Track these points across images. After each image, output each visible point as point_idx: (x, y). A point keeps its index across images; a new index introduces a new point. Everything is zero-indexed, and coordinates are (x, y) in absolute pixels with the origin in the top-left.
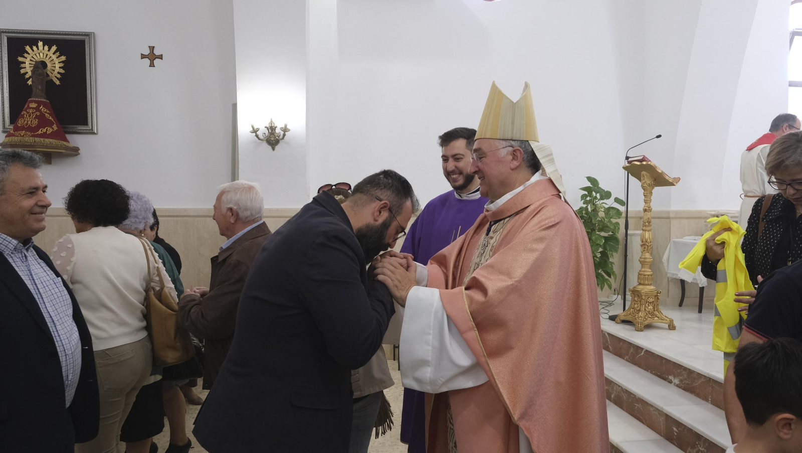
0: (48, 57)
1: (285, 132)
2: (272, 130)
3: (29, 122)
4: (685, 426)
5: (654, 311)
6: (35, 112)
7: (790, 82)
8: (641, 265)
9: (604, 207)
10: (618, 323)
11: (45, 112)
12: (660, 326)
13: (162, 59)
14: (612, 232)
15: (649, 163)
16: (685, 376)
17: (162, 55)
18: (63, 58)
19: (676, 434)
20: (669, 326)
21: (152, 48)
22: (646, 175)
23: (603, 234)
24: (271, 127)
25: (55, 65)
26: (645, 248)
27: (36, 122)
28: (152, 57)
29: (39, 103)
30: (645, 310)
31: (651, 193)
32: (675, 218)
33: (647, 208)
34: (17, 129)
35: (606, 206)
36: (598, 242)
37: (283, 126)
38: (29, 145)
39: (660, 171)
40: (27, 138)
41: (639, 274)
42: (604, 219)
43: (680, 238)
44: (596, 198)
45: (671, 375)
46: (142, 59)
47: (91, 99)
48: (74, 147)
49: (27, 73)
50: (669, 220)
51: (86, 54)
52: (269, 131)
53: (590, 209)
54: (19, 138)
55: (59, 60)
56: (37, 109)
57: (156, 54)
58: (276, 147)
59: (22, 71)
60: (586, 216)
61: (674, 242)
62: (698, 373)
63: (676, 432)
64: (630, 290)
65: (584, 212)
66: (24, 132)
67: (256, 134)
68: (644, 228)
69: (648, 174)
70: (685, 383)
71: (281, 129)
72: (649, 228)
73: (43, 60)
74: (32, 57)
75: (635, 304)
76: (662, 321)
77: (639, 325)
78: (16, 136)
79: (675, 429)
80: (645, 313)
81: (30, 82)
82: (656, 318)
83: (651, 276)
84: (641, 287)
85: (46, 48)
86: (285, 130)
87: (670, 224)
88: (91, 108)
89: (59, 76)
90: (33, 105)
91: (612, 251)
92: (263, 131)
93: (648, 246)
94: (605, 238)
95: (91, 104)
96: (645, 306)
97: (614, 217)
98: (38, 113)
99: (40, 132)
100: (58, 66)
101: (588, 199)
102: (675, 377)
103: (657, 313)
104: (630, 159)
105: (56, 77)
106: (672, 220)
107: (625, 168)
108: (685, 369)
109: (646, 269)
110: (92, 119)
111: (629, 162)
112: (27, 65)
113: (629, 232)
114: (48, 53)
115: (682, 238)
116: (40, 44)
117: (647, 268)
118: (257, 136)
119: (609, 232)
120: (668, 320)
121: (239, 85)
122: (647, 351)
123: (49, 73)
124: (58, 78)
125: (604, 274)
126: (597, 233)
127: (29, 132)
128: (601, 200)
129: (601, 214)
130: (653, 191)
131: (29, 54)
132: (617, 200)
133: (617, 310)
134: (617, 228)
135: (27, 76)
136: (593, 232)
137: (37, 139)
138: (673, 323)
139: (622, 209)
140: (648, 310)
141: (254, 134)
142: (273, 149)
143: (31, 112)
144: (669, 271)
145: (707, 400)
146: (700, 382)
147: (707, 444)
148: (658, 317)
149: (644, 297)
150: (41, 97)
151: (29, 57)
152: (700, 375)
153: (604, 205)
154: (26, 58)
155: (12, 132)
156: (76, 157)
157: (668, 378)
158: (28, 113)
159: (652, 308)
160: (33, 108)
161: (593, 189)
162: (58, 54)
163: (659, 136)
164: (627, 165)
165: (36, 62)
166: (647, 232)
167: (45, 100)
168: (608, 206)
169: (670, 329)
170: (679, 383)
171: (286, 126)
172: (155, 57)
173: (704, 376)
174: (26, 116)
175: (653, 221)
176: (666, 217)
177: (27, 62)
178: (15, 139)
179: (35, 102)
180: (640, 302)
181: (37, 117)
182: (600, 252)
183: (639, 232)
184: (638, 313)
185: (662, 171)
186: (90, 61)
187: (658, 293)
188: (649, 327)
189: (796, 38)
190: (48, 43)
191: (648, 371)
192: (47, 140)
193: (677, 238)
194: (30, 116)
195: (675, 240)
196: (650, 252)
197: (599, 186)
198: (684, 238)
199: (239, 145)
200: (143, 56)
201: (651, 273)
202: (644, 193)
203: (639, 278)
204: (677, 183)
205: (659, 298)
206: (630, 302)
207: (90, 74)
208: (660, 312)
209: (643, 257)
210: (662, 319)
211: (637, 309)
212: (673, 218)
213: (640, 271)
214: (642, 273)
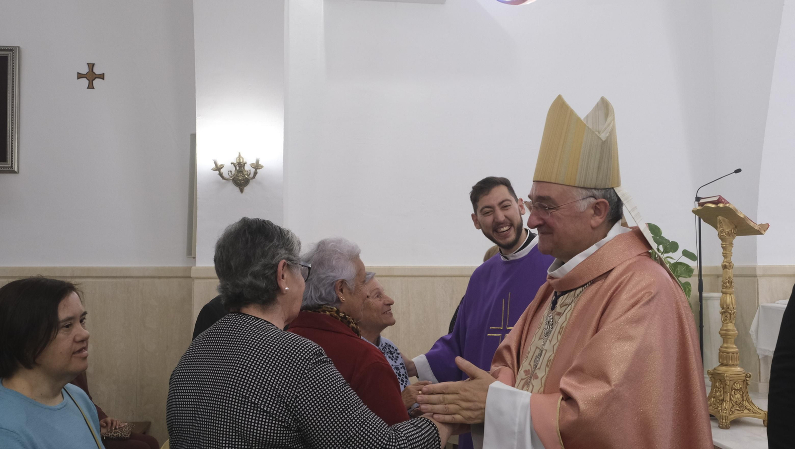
1: (256, 170)
2: (240, 167)
5: (743, 400)
8: (722, 339)
12: (752, 421)
13: (103, 79)
15: (728, 205)
17: (104, 74)
21: (91, 66)
22: (724, 221)
24: (239, 164)
26: (726, 317)
28: (91, 76)
30: (731, 399)
31: (731, 244)
32: (764, 276)
33: (727, 264)
35: (672, 262)
37: (254, 162)
39: (742, 216)
41: (720, 351)
43: (771, 303)
46: (78, 78)
50: (755, 279)
51: (9, 73)
52: (236, 168)
57: (97, 73)
58: (245, 188)
61: (762, 306)
64: (709, 373)
67: (219, 172)
68: (724, 290)
69: (727, 220)
71: (252, 165)
72: (730, 290)
75: (716, 392)
76: (754, 415)
77: (724, 421)
80: (731, 404)
82: (746, 411)
83: (737, 354)
84: (723, 368)
86: (257, 166)
87: (758, 284)
88: (12, 140)
92: (228, 167)
93: (730, 313)
95: (12, 134)
96: (731, 395)
97: (683, 276)
103: (747, 404)
104: (701, 201)
106: (759, 280)
107: (695, 212)
109: (729, 345)
110: (12, 153)
111: (700, 205)
113: (704, 295)
115: (774, 302)
117: (731, 343)
118: (221, 175)
120: (762, 413)
128: (665, 253)
130: (733, 242)
132: (686, 253)
134: (687, 289)
139: (693, 264)
140: (734, 400)
141: (218, 172)
142: (242, 191)
144: (757, 347)
148: (749, 410)
149: (728, 383)
153: (669, 259)
159: (739, 396)
163: (738, 171)
164: (698, 208)
166: (728, 295)
168: (675, 261)
171: (258, 161)
172: (95, 76)
175: (735, 280)
176: (751, 275)
180: (723, 388)
183: (721, 294)
184: (721, 404)
185: (745, 216)
186: (13, 82)
187: (746, 377)
188: (736, 423)
193: (766, 303)
195: (762, 305)
196: (734, 322)
197: (662, 235)
198: (777, 302)
199: (198, 185)
200: (80, 76)
201: (737, 350)
202: (722, 245)
203: (720, 357)
204: (765, 231)
205: (749, 383)
206: (710, 388)
207: (13, 98)
208: (751, 402)
209: (725, 328)
210: (755, 413)
211: (720, 398)
212: (760, 276)
213: (721, 347)
214: (725, 349)
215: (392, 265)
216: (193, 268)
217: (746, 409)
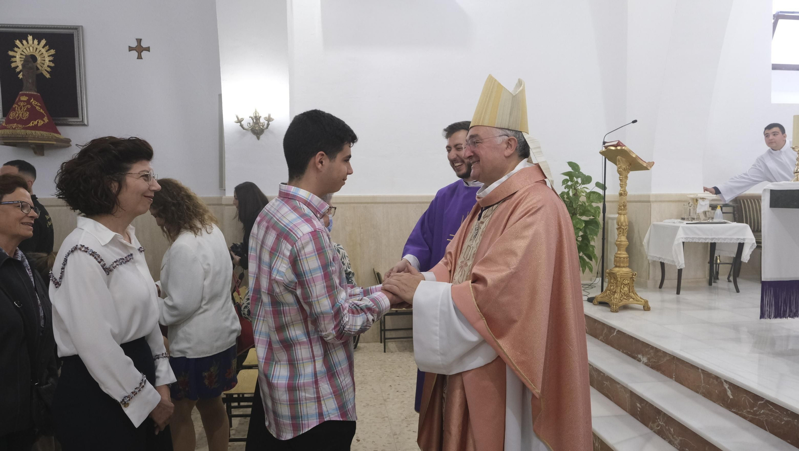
0: (38, 50)
1: (268, 122)
2: (256, 120)
3: (21, 115)
4: (647, 402)
5: (629, 292)
6: (25, 105)
7: (773, 65)
8: (616, 248)
9: (586, 192)
10: (595, 305)
11: (36, 105)
12: (634, 307)
13: (149, 51)
14: (593, 216)
15: (624, 148)
16: (652, 354)
17: (149, 47)
18: (52, 52)
19: (639, 410)
20: (644, 307)
21: (139, 41)
22: (622, 160)
23: (584, 218)
24: (256, 117)
25: (45, 59)
26: (620, 231)
27: (27, 115)
28: (139, 49)
29: (30, 96)
30: (621, 291)
31: (626, 177)
32: (656, 201)
33: (623, 192)
34: (9, 122)
35: (588, 191)
36: (578, 226)
37: (267, 116)
38: (20, 137)
39: (634, 156)
40: (18, 131)
41: (615, 257)
42: (585, 203)
43: (660, 221)
44: (577, 182)
45: (639, 354)
46: (129, 51)
47: (81, 92)
48: (65, 138)
49: (18, 66)
50: (649, 204)
51: (75, 47)
52: (253, 121)
53: (571, 194)
54: (11, 131)
55: (49, 53)
56: (28, 102)
57: (144, 47)
58: (261, 136)
59: (13, 65)
60: (568, 200)
61: (654, 225)
62: (664, 352)
63: (639, 408)
64: (607, 272)
65: (565, 196)
66: (15, 124)
67: (241, 123)
68: (620, 212)
69: (624, 159)
70: (652, 361)
71: (265, 118)
72: (624, 212)
73: (33, 54)
74: (23, 51)
75: (611, 286)
77: (614, 307)
78: (8, 129)
79: (638, 405)
80: (620, 295)
81: (20, 76)
82: (631, 300)
83: (627, 258)
84: (617, 269)
85: (36, 42)
86: (269, 119)
87: (651, 208)
88: (82, 100)
89: (49, 69)
90: (24, 98)
91: (592, 235)
92: (247, 121)
93: (623, 229)
94: (586, 222)
95: (81, 95)
96: (621, 288)
97: (596, 201)
98: (29, 106)
99: (31, 124)
100: (47, 59)
101: (570, 183)
102: (643, 355)
103: (632, 295)
104: (606, 144)
105: (46, 70)
106: (652, 204)
107: (602, 153)
108: (652, 348)
110: (82, 111)
111: (606, 147)
112: (18, 59)
113: (606, 215)
114: (38, 47)
116: (30, 38)
117: (623, 251)
118: (242, 126)
119: (590, 216)
120: (643, 301)
121: (223, 77)
122: (619, 331)
123: (39, 66)
124: (48, 72)
125: (585, 257)
126: (579, 217)
127: (20, 124)
128: (583, 184)
129: (583, 199)
130: (629, 175)
131: (19, 48)
132: (598, 184)
133: (595, 293)
134: (597, 212)
135: (18, 70)
136: (574, 216)
137: (29, 132)
138: (647, 304)
139: (601, 191)
140: (623, 292)
141: (239, 124)
142: (258, 138)
143: (22, 105)
144: (649, 254)
145: (671, 377)
146: (665, 360)
147: (665, 418)
148: (633, 299)
149: (619, 279)
150: (31, 90)
151: (19, 51)
152: (665, 354)
153: (585, 189)
154: (17, 52)
155: (4, 124)
156: (67, 149)
157: (637, 357)
158: (19, 106)
159: (627, 289)
160: (24, 101)
161: (574, 173)
162: (47, 47)
163: (635, 122)
164: (604, 149)
165: (26, 56)
166: (622, 215)
167: (35, 93)
168: (590, 191)
169: (645, 310)
170: (647, 361)
171: (269, 116)
172: (142, 49)
173: (669, 354)
174: (18, 108)
175: (629, 205)
176: (646, 201)
177: (18, 56)
178: (7, 132)
179: (26, 95)
180: (616, 283)
181: (28, 110)
182: (581, 236)
183: (617, 216)
184: (614, 295)
185: (637, 156)
186: (79, 54)
187: (633, 275)
188: (625, 308)
189: (780, 21)
190: (38, 36)
191: (619, 350)
192: (38, 133)
193: (657, 221)
194: (21, 109)
195: (655, 223)
196: (626, 235)
197: (580, 171)
198: (664, 221)
199: (225, 134)
200: (131, 49)
201: (627, 255)
202: (620, 178)
203: (615, 261)
204: (651, 167)
205: (635, 280)
206: (607, 284)
207: (80, 67)
208: (636, 293)
209: (619, 240)
210: (637, 301)
211: (613, 291)
212: (653, 202)
213: (616, 254)
214: (618, 255)
215: (375, 194)
216: (224, 197)
217: (632, 298)
